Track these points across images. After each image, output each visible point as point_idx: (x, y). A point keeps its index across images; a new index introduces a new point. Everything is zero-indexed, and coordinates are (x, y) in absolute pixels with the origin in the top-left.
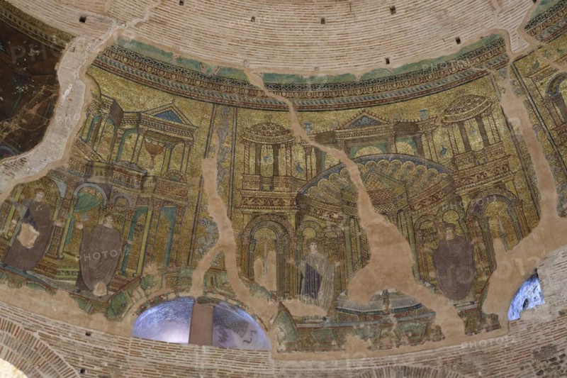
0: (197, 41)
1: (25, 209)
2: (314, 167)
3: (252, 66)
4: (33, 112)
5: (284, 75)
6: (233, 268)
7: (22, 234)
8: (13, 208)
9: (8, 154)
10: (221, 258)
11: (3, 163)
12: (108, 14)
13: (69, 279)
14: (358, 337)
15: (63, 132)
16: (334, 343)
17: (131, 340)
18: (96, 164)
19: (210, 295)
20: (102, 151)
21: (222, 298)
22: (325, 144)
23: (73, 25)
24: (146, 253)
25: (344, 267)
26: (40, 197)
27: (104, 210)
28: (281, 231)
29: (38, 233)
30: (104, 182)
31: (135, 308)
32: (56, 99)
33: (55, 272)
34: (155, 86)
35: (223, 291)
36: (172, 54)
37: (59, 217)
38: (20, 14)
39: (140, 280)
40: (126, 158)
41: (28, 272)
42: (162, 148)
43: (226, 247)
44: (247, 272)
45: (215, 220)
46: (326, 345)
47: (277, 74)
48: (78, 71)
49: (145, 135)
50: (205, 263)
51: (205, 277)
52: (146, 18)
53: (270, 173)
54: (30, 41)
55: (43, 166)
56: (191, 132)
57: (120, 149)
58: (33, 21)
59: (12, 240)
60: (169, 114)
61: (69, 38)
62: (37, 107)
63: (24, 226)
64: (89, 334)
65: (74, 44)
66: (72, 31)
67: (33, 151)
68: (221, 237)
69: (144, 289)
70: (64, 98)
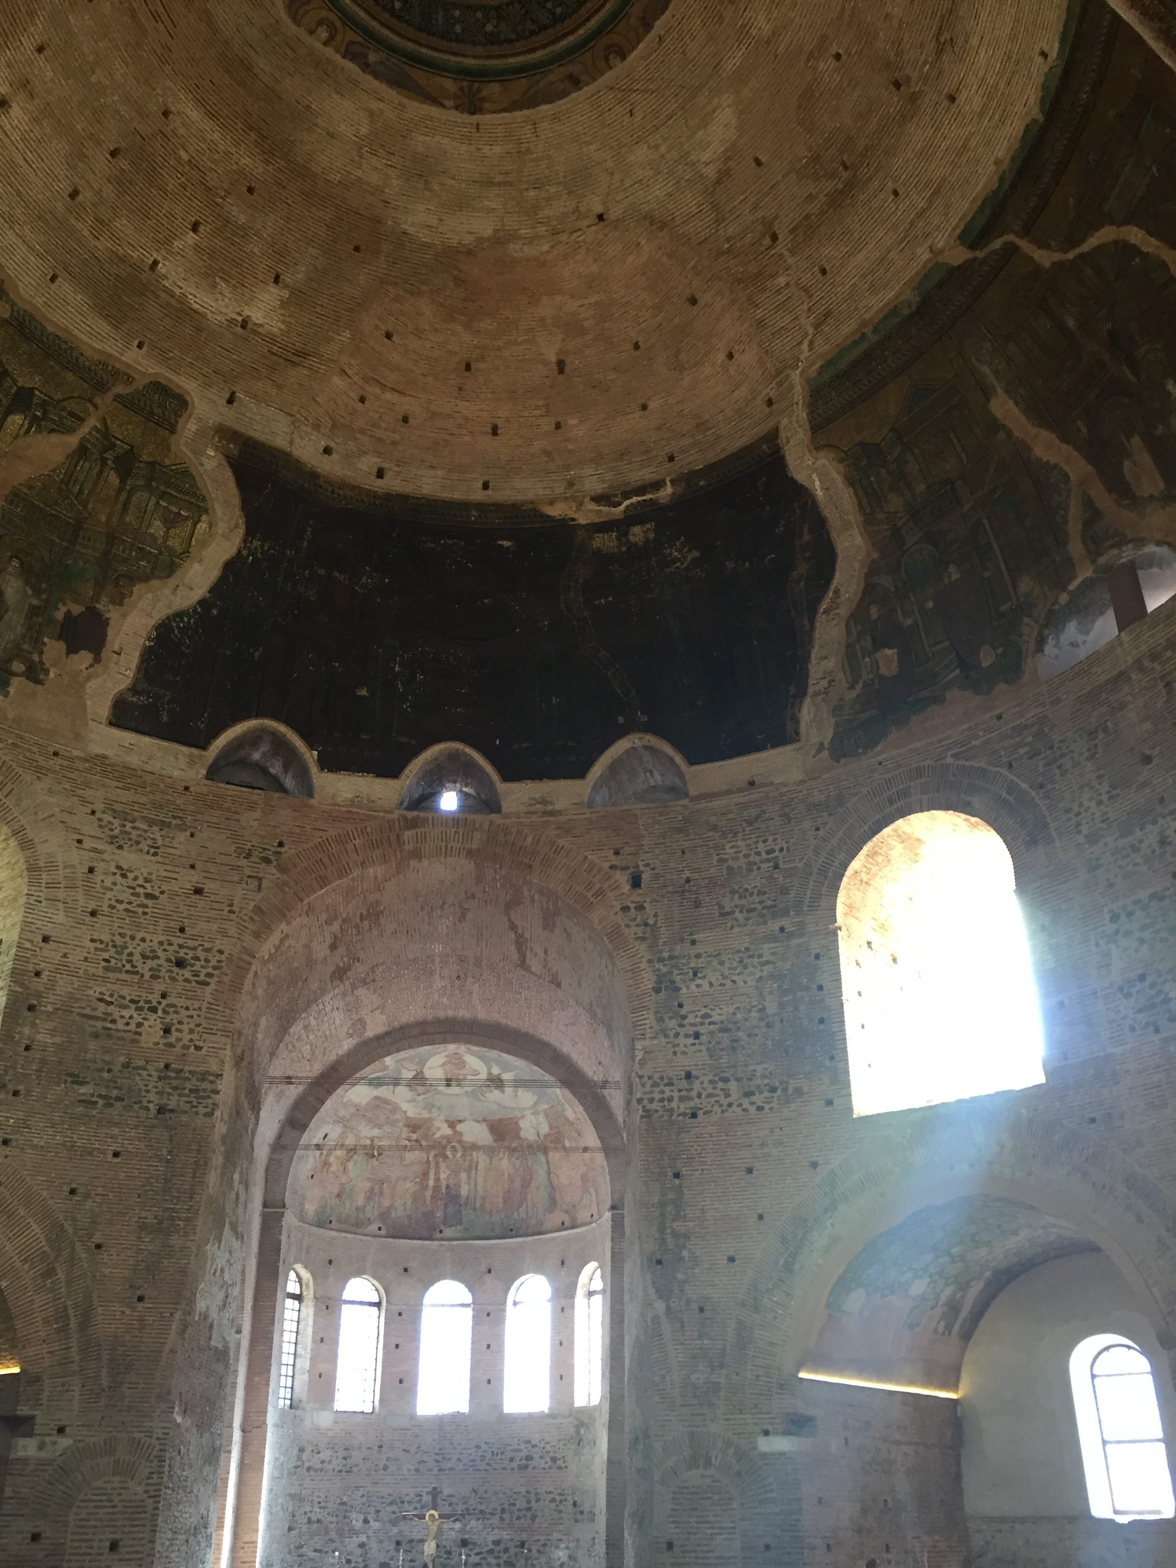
0: (874, 289)
1: (869, 638)
3: (941, 245)
5: (976, 213)
6: (1105, 501)
7: (881, 665)
8: (858, 647)
9: (818, 600)
10: (1088, 503)
11: (822, 610)
12: (779, 373)
13: (952, 672)
15: (847, 526)
17: (1045, 688)
18: (899, 524)
20: (894, 505)
22: (1083, 240)
23: (767, 418)
24: (1010, 571)
26: (874, 612)
27: (940, 564)
28: (1126, 401)
29: (895, 651)
30: (920, 534)
31: (1033, 647)
32: (814, 502)
33: (934, 676)
34: (882, 383)
35: (1110, 543)
36: (864, 334)
37: (905, 614)
39: (1021, 609)
40: (921, 488)
41: (909, 700)
43: (1084, 481)
44: (1124, 491)
45: (1053, 461)
47: (970, 222)
48: (808, 456)
49: (917, 444)
50: (1074, 527)
51: (1084, 544)
52: (811, 330)
53: (1062, 341)
54: (751, 476)
55: (855, 581)
56: (953, 391)
57: (908, 485)
58: (738, 455)
59: (876, 682)
60: (919, 395)
61: (772, 436)
62: (806, 530)
63: (878, 655)
64: (999, 717)
65: (783, 434)
66: (772, 424)
67: (837, 575)
68: (1072, 476)
69: (1029, 616)
70: (819, 493)
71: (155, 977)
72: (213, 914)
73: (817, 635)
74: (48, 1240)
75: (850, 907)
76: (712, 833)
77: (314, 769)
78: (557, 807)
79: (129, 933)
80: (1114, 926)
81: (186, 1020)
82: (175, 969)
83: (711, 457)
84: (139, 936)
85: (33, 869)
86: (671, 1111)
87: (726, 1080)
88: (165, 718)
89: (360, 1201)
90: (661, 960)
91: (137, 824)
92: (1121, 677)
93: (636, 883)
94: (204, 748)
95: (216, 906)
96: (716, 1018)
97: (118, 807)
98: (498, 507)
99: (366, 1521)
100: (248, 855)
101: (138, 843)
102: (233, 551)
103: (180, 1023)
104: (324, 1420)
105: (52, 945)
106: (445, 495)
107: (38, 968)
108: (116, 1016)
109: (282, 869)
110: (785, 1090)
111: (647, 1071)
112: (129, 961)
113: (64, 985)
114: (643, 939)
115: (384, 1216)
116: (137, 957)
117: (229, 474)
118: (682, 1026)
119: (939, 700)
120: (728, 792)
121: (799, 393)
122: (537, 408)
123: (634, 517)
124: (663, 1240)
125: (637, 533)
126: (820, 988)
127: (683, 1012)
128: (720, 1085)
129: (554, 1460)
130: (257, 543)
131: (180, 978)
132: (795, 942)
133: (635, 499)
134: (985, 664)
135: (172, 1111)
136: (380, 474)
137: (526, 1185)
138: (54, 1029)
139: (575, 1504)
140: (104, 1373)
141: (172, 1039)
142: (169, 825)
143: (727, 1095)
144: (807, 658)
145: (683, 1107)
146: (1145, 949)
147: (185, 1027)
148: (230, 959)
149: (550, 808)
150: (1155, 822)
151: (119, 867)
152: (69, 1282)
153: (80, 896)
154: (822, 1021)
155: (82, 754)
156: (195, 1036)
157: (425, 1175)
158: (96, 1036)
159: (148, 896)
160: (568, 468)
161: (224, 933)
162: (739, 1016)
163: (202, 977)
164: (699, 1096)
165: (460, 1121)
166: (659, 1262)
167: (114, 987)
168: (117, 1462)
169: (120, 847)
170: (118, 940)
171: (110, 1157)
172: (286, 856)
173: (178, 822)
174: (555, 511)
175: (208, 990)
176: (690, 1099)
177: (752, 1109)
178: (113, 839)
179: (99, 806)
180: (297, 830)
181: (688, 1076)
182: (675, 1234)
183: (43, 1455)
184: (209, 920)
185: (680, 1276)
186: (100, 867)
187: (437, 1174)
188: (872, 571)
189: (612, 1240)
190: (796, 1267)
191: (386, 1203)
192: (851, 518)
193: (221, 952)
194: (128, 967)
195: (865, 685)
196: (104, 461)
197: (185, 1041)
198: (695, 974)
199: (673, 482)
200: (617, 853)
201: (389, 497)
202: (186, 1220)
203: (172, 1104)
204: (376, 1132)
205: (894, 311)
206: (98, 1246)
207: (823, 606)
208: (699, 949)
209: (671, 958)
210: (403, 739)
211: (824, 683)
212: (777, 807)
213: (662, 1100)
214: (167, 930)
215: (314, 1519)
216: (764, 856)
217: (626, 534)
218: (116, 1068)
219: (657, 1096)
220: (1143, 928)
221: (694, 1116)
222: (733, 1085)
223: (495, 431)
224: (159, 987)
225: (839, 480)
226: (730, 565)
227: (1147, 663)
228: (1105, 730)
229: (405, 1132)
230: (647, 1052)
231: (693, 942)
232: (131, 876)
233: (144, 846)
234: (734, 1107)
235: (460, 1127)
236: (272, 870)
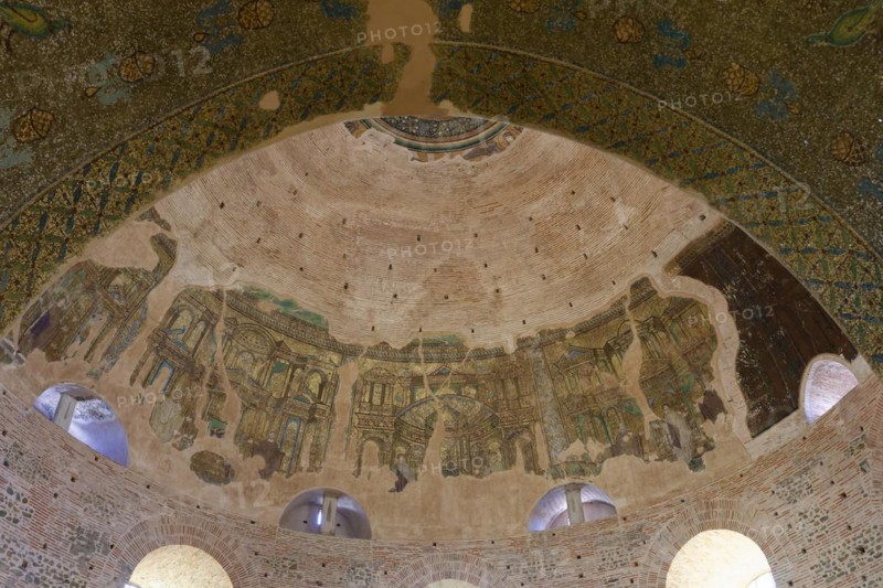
71: (853, 570)
72: (857, 505)
77: (848, 365)
79: (826, 550)
82: (860, 557)
84: (832, 549)
85: (764, 547)
88: (773, 409)
94: (797, 407)
95: (856, 498)
97: (782, 479)
100: (852, 451)
102: (726, 302)
109: (872, 445)
112: (836, 568)
116: (838, 563)
117: (687, 279)
130: (729, 288)
131: (865, 561)
142: (809, 468)
151: (801, 514)
153: (792, 546)
155: (751, 465)
159: (822, 520)
161: (870, 514)
169: (795, 501)
170: (824, 559)
172: (868, 435)
178: (789, 500)
179: (773, 487)
180: (863, 412)
184: (858, 510)
186: (792, 520)
193: (875, 527)
194: (837, 572)
196: (652, 333)
214: (843, 534)
224: (858, 574)
232: (808, 514)
236: (867, 450)
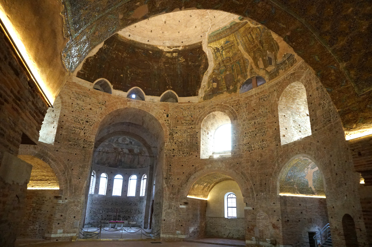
0: (222, 22)
1: (212, 80)
2: (259, 32)
3: (235, 18)
4: (204, 61)
6: (254, 67)
7: (214, 86)
8: (210, 82)
9: (205, 72)
10: (251, 66)
12: (204, 32)
13: (225, 89)
14: (281, 70)
15: (211, 61)
16: (277, 74)
17: (240, 95)
18: (220, 62)
19: (252, 76)
20: (220, 59)
21: (254, 75)
23: (200, 39)
24: (237, 74)
25: (275, 53)
26: (214, 76)
27: (226, 71)
28: (260, 52)
29: (216, 83)
30: (223, 65)
31: (239, 88)
32: (206, 56)
33: (222, 89)
34: (221, 38)
36: (220, 29)
37: (219, 78)
38: (191, 45)
39: (238, 81)
40: (225, 57)
41: (217, 92)
42: (230, 50)
43: (251, 63)
44: (257, 66)
45: (247, 58)
46: (276, 76)
48: (206, 47)
49: (225, 50)
50: (248, 70)
51: (250, 73)
52: (211, 26)
53: (252, 40)
54: (196, 49)
55: (211, 70)
56: (233, 43)
57: (223, 56)
58: (194, 44)
59: (212, 88)
60: (227, 42)
61: (201, 42)
63: (213, 84)
64: (232, 98)
65: (203, 43)
66: (201, 40)
67: (208, 68)
68: (250, 61)
69: (239, 82)
70: (207, 54)
71: (83, 124)
72: (93, 113)
73: (203, 78)
74: (64, 168)
75: (203, 125)
76: (181, 109)
77: (112, 89)
78: (155, 101)
80: (245, 135)
81: (88, 132)
82: (86, 123)
83: (190, 44)
84: (80, 116)
85: (62, 102)
86: (170, 155)
87: (180, 151)
88: (86, 76)
89: (105, 160)
90: (171, 130)
91: (81, 96)
92: (252, 96)
93: (167, 116)
94: (93, 83)
96: (179, 141)
97: (77, 92)
98: (150, 45)
99: (103, 212)
100: (100, 103)
101: (80, 99)
102: (101, 47)
103: (87, 132)
104: (97, 196)
105: (65, 117)
106: (141, 42)
107: (63, 121)
108: (76, 130)
109: (106, 107)
110: (189, 153)
111: (167, 148)
112: (79, 121)
113: (67, 124)
114: (168, 126)
115: (108, 163)
116: (80, 120)
118: (173, 141)
119: (222, 93)
120: (185, 103)
121: (207, 36)
122: (160, 29)
123: (174, 52)
124: (167, 175)
125: (174, 54)
126: (197, 138)
127: (174, 139)
128: (179, 152)
129: (135, 204)
130: (106, 46)
132: (194, 130)
133: (175, 48)
134: (231, 89)
135: (85, 147)
136: (129, 36)
137: (134, 160)
138: (66, 132)
139: (139, 211)
140: (73, 190)
141: (85, 135)
142: (86, 96)
143: (180, 153)
144: (201, 82)
145: (172, 155)
146: (249, 139)
147: (88, 133)
148: (96, 122)
149: (153, 101)
150: (254, 120)
151: (77, 103)
152: (68, 175)
153: (70, 108)
154: (197, 143)
155: (71, 82)
156: (90, 135)
157: (116, 157)
158: (73, 133)
159: (82, 109)
160: (164, 40)
161: (95, 117)
162: (183, 141)
163: (91, 125)
164: (175, 153)
165: (123, 149)
166: (166, 178)
167: (76, 125)
168: (75, 204)
169: (77, 100)
170: (77, 117)
171: (75, 155)
172: (106, 104)
173: (88, 96)
174: (160, 48)
175: (92, 127)
176: (174, 153)
177: (184, 156)
178: (76, 98)
179: (74, 92)
180: (108, 100)
181: (174, 150)
182: (169, 174)
183: (63, 203)
184: (92, 114)
185: (169, 181)
186: (74, 103)
187: (118, 157)
188: (214, 69)
189: (150, 171)
190: (188, 181)
191: (109, 161)
192: (212, 59)
193: (94, 120)
194: (78, 122)
195: (210, 88)
197: (88, 136)
198: (176, 133)
199: (182, 47)
200: (165, 111)
201: (130, 40)
202: (87, 166)
203: (85, 146)
204: (108, 149)
205: (225, 27)
206: (72, 169)
207: (205, 73)
208: (177, 129)
209: (172, 130)
210: (129, 85)
211: (204, 87)
212: (193, 107)
213: (169, 153)
214: (85, 116)
215: (94, 211)
216: (190, 115)
217: (172, 54)
218: (76, 139)
219: (168, 152)
220: (250, 136)
221: (174, 156)
222: (181, 152)
223: (151, 31)
224: (84, 126)
225: (211, 52)
226: (190, 63)
227: (256, 94)
228: (249, 104)
229: (113, 150)
230: (167, 145)
231: (176, 128)
232: (79, 105)
233: (81, 100)
234: (181, 156)
235: (123, 150)
236: (104, 106)
